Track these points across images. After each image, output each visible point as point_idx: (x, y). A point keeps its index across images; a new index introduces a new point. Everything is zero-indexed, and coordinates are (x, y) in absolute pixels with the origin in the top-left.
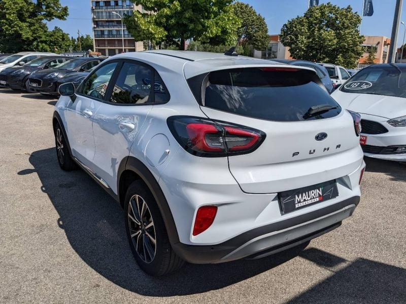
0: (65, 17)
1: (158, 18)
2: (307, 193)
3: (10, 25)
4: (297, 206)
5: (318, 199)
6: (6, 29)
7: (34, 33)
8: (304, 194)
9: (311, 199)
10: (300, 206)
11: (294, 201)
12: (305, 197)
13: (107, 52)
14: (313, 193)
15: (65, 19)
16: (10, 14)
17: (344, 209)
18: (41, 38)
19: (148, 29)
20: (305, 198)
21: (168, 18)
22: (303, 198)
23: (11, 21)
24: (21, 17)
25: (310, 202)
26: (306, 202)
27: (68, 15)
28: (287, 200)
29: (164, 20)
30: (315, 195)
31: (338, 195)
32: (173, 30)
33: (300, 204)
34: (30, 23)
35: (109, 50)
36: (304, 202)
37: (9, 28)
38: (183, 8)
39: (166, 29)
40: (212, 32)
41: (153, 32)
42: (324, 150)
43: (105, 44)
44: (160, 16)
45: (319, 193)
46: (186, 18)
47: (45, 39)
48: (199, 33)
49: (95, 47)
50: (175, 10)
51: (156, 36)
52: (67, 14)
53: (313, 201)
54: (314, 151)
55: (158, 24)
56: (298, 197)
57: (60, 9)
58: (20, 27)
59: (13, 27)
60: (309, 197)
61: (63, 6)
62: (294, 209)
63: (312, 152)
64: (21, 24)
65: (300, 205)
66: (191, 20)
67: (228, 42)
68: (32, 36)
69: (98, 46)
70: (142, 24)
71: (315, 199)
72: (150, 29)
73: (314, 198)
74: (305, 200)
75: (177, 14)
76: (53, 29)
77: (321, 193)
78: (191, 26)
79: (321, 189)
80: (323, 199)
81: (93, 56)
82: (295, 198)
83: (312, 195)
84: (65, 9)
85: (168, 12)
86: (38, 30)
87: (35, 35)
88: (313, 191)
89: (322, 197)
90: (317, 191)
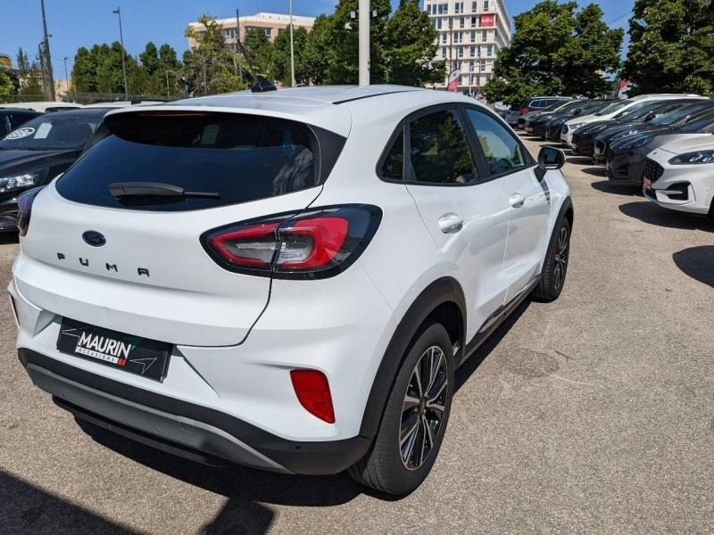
2: (102, 339)
3: (644, 52)
4: (77, 350)
5: (116, 361)
7: (685, 60)
8: (97, 338)
9: (104, 352)
10: (82, 352)
11: (77, 340)
12: (96, 343)
14: (112, 344)
17: (179, 418)
20: (96, 345)
22: (93, 344)
25: (100, 356)
26: (95, 353)
28: (68, 332)
30: (114, 350)
33: (83, 349)
36: (91, 351)
42: (108, 267)
45: (122, 351)
53: (106, 358)
54: (87, 261)
56: (86, 337)
58: (661, 52)
59: (650, 53)
60: (102, 347)
62: (71, 352)
63: (84, 261)
64: (664, 45)
68: (681, 66)
71: (111, 357)
73: (109, 354)
74: (93, 348)
77: (126, 354)
79: (130, 346)
80: (126, 365)
82: (81, 336)
83: (110, 347)
87: (686, 64)
88: (115, 342)
89: (125, 361)
90: (123, 345)
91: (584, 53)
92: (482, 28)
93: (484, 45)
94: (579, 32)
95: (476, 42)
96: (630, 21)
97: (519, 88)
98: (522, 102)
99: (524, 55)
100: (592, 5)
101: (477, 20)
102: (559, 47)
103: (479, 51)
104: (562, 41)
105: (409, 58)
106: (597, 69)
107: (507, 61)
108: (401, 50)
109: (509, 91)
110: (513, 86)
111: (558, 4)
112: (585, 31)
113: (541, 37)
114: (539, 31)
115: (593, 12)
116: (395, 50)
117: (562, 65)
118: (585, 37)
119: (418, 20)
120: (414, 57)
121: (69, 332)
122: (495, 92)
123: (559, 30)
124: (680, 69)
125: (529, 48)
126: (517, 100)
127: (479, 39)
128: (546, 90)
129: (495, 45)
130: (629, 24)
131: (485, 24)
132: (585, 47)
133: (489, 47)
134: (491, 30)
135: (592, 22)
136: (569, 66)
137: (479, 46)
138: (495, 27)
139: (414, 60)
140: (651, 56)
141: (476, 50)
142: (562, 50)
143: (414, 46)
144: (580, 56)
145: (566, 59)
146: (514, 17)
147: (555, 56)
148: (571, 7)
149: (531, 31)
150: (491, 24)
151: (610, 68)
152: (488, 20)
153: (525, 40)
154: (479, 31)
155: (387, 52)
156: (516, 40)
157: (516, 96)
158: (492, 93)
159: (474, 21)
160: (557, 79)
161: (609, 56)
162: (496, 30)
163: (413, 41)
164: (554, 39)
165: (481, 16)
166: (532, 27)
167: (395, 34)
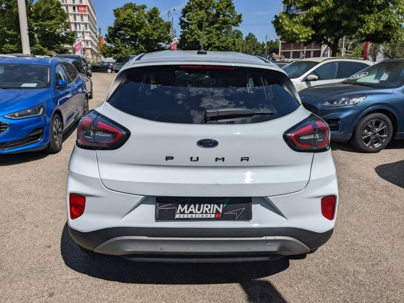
0: (239, 24)
1: (306, 17)
3: (191, 34)
4: (177, 216)
5: (213, 216)
6: (188, 37)
7: (209, 40)
8: (192, 206)
9: (202, 213)
13: (291, 54)
14: (207, 207)
15: (239, 26)
16: (192, 24)
17: (264, 238)
18: (215, 44)
19: (292, 30)
20: (193, 210)
21: (317, 16)
22: (190, 210)
23: (193, 30)
24: (200, 26)
25: (199, 216)
26: (194, 215)
27: (242, 21)
29: (312, 19)
30: (210, 210)
31: (251, 219)
32: (323, 29)
34: (208, 31)
35: (294, 52)
36: (190, 215)
37: (190, 37)
38: (336, 4)
39: (314, 27)
40: (368, 28)
41: (297, 32)
42: (216, 160)
43: (290, 47)
44: (308, 15)
45: (217, 209)
46: (338, 14)
47: (218, 45)
48: (354, 30)
49: (280, 51)
50: (327, 7)
51: (301, 36)
52: (240, 21)
53: (204, 216)
54: (198, 158)
55: (305, 23)
56: (183, 207)
57: (235, 17)
58: (198, 35)
59: (193, 36)
60: (199, 210)
61: (238, 14)
62: (172, 218)
63: (195, 158)
64: (199, 32)
65: (182, 216)
66: (345, 16)
67: (394, 39)
68: (207, 43)
69: (284, 49)
70: (286, 25)
71: (209, 215)
72: (294, 30)
73: (207, 213)
74: (191, 213)
75: (329, 12)
76: (247, 35)
77: (220, 210)
78: (345, 23)
79: (222, 205)
81: (275, 59)
82: (177, 207)
83: (205, 209)
84: (240, 16)
85: (317, 11)
86: (212, 37)
87: (209, 42)
88: (209, 205)
89: (220, 215)
90: (216, 206)
91: (154, 33)
92: (80, 13)
93: (82, 23)
94: (150, 21)
95: (77, 21)
96: (180, 18)
97: (121, 50)
98: (124, 58)
99: (122, 32)
100: (155, 8)
101: (76, 8)
102: (141, 29)
103: (80, 27)
104: (142, 26)
105: (52, 28)
106: (161, 41)
107: (113, 35)
108: (45, 23)
109: (116, 52)
110: (118, 49)
111: (136, 5)
112: (153, 22)
113: (131, 23)
114: (130, 19)
115: (155, 12)
116: (42, 23)
117: (144, 39)
118: (153, 25)
119: (54, 5)
120: (55, 28)
121: (165, 207)
122: (108, 52)
123: (139, 19)
124: (207, 44)
125: (125, 28)
126: (121, 57)
127: (78, 19)
128: (136, 52)
129: (89, 24)
130: (179, 20)
131: (81, 11)
132: (154, 29)
133: (86, 24)
134: (85, 15)
135: (156, 17)
136: (147, 39)
137: (79, 24)
138: (87, 13)
139: (55, 30)
140: (194, 37)
141: (78, 26)
142: (143, 31)
143: (54, 21)
144: (152, 35)
145: (145, 35)
146: (113, 10)
147: (139, 34)
148: (144, 7)
149: (125, 19)
150: (85, 11)
151: (167, 42)
152: (83, 9)
153: (122, 24)
154: (78, 15)
155: (35, 23)
156: (116, 23)
157: (120, 55)
158: (105, 52)
159: (74, 8)
160: (142, 46)
161: (166, 36)
162: (88, 15)
163: (52, 18)
164: (137, 24)
165: (78, 6)
166: (125, 16)
167: (40, 13)
